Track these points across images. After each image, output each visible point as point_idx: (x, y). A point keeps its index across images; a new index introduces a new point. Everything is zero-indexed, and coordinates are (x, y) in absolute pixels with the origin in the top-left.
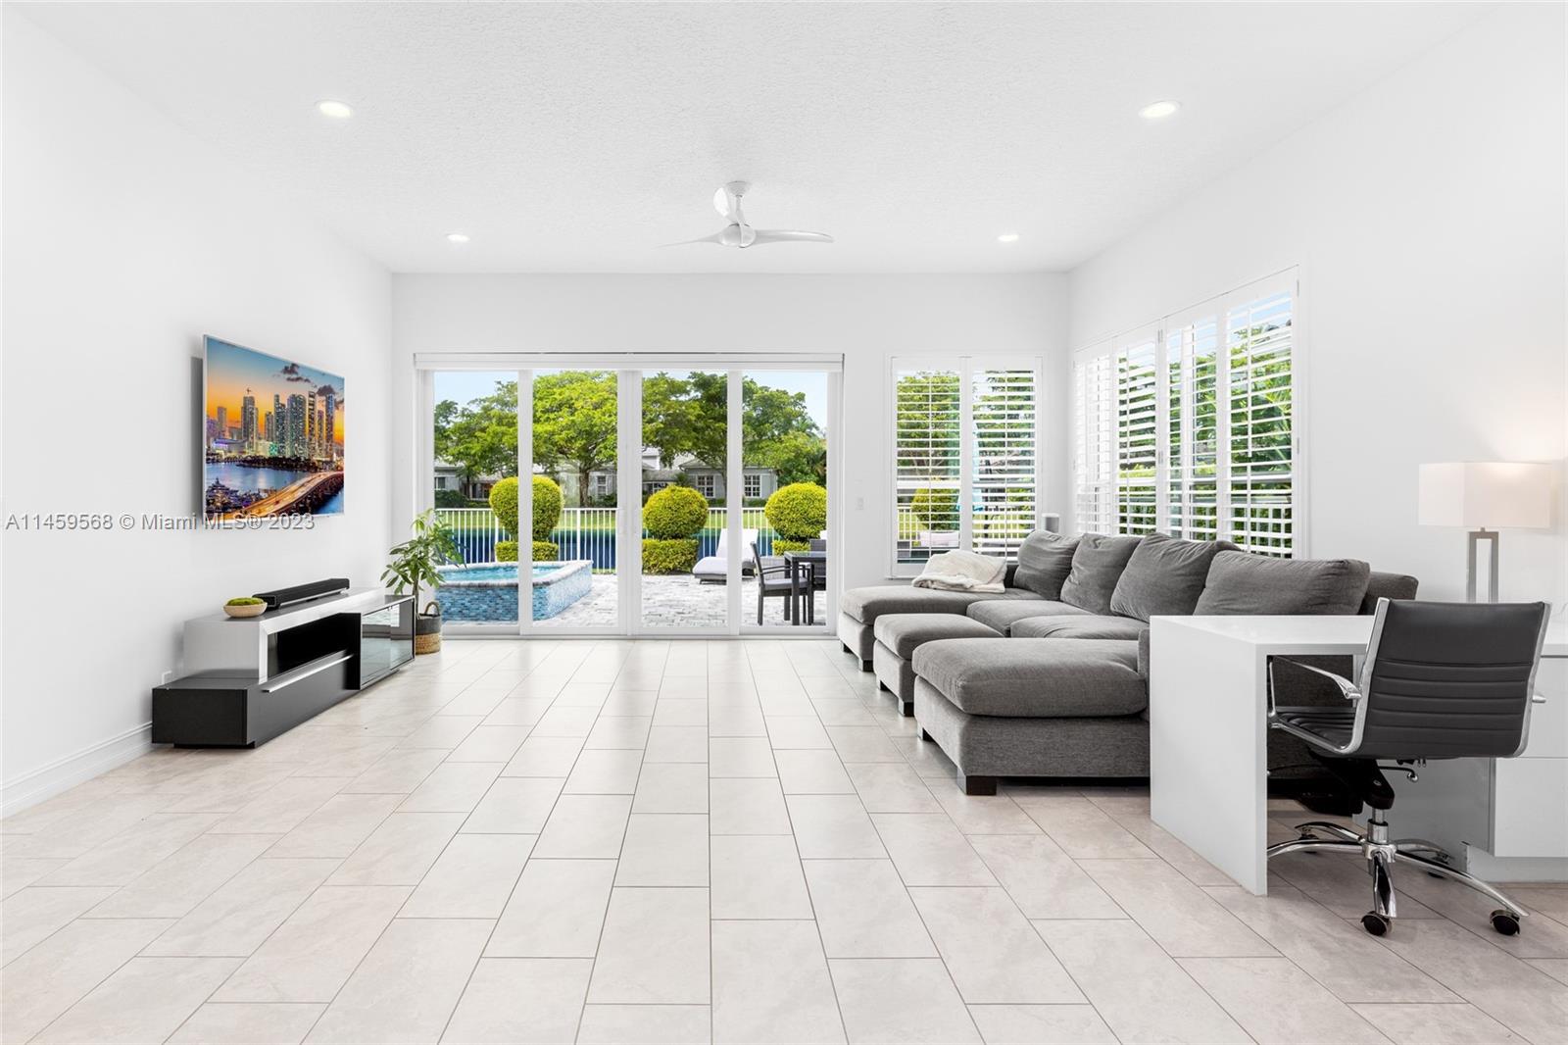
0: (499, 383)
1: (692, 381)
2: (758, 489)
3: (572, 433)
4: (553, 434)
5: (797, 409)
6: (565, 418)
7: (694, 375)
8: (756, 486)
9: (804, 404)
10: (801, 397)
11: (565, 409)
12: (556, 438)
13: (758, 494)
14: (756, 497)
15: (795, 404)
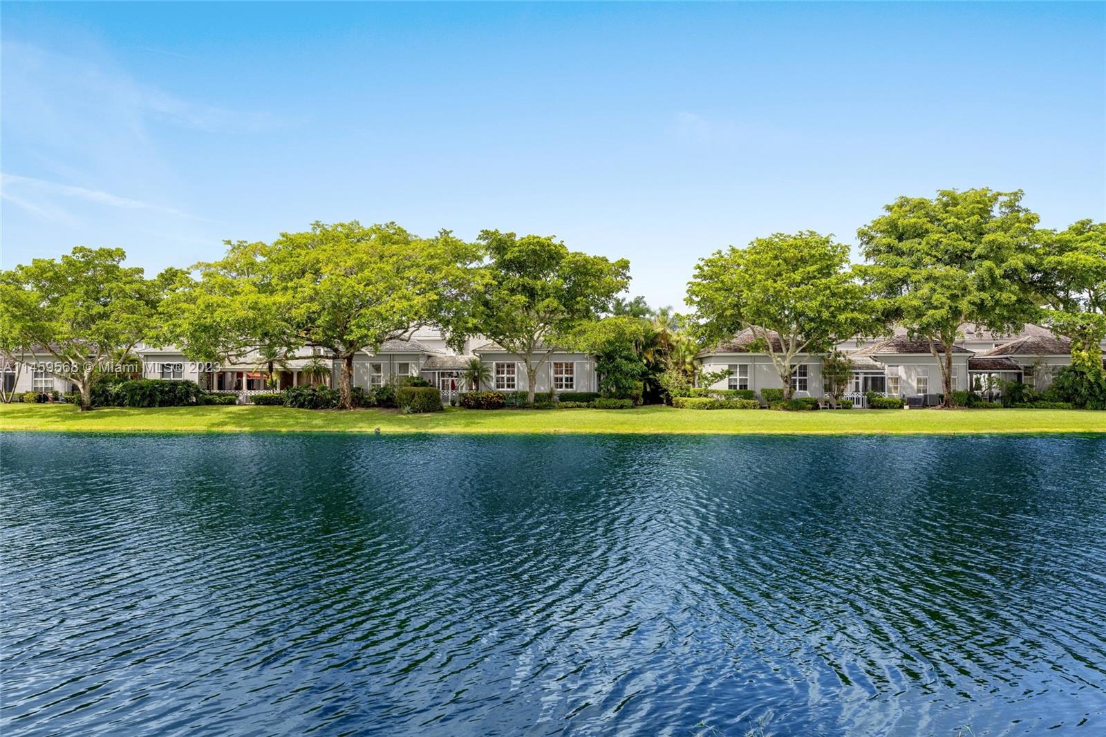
0: (229, 242)
1: (483, 243)
2: (571, 379)
3: (315, 307)
4: (290, 306)
5: (619, 279)
6: (307, 285)
7: (486, 234)
8: (569, 376)
9: (628, 274)
10: (625, 265)
11: (309, 276)
12: (294, 312)
13: (571, 386)
14: (569, 390)
15: (617, 274)
